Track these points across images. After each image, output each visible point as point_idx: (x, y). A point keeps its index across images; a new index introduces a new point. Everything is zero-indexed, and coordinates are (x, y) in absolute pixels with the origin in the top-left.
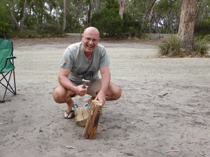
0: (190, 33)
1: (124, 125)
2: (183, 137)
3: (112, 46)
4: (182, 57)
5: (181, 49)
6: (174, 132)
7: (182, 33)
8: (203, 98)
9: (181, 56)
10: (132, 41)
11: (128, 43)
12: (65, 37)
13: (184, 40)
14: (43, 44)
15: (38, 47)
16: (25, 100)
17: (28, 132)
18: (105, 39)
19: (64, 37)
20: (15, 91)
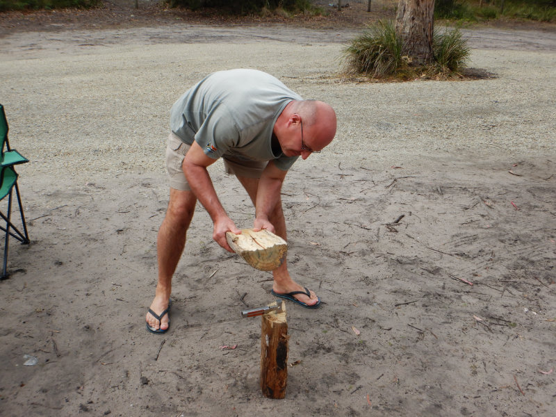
0: (424, 16)
1: (336, 338)
2: (477, 370)
3: (223, 35)
4: (406, 79)
5: (403, 57)
6: (453, 356)
7: (407, 16)
8: (486, 229)
9: (405, 77)
10: (273, 20)
11: (263, 24)
12: (94, 8)
13: (411, 34)
14: (35, 31)
15: (23, 43)
16: (61, 264)
17: (114, 387)
18: (201, 12)
19: (90, 6)
20: (24, 236)
